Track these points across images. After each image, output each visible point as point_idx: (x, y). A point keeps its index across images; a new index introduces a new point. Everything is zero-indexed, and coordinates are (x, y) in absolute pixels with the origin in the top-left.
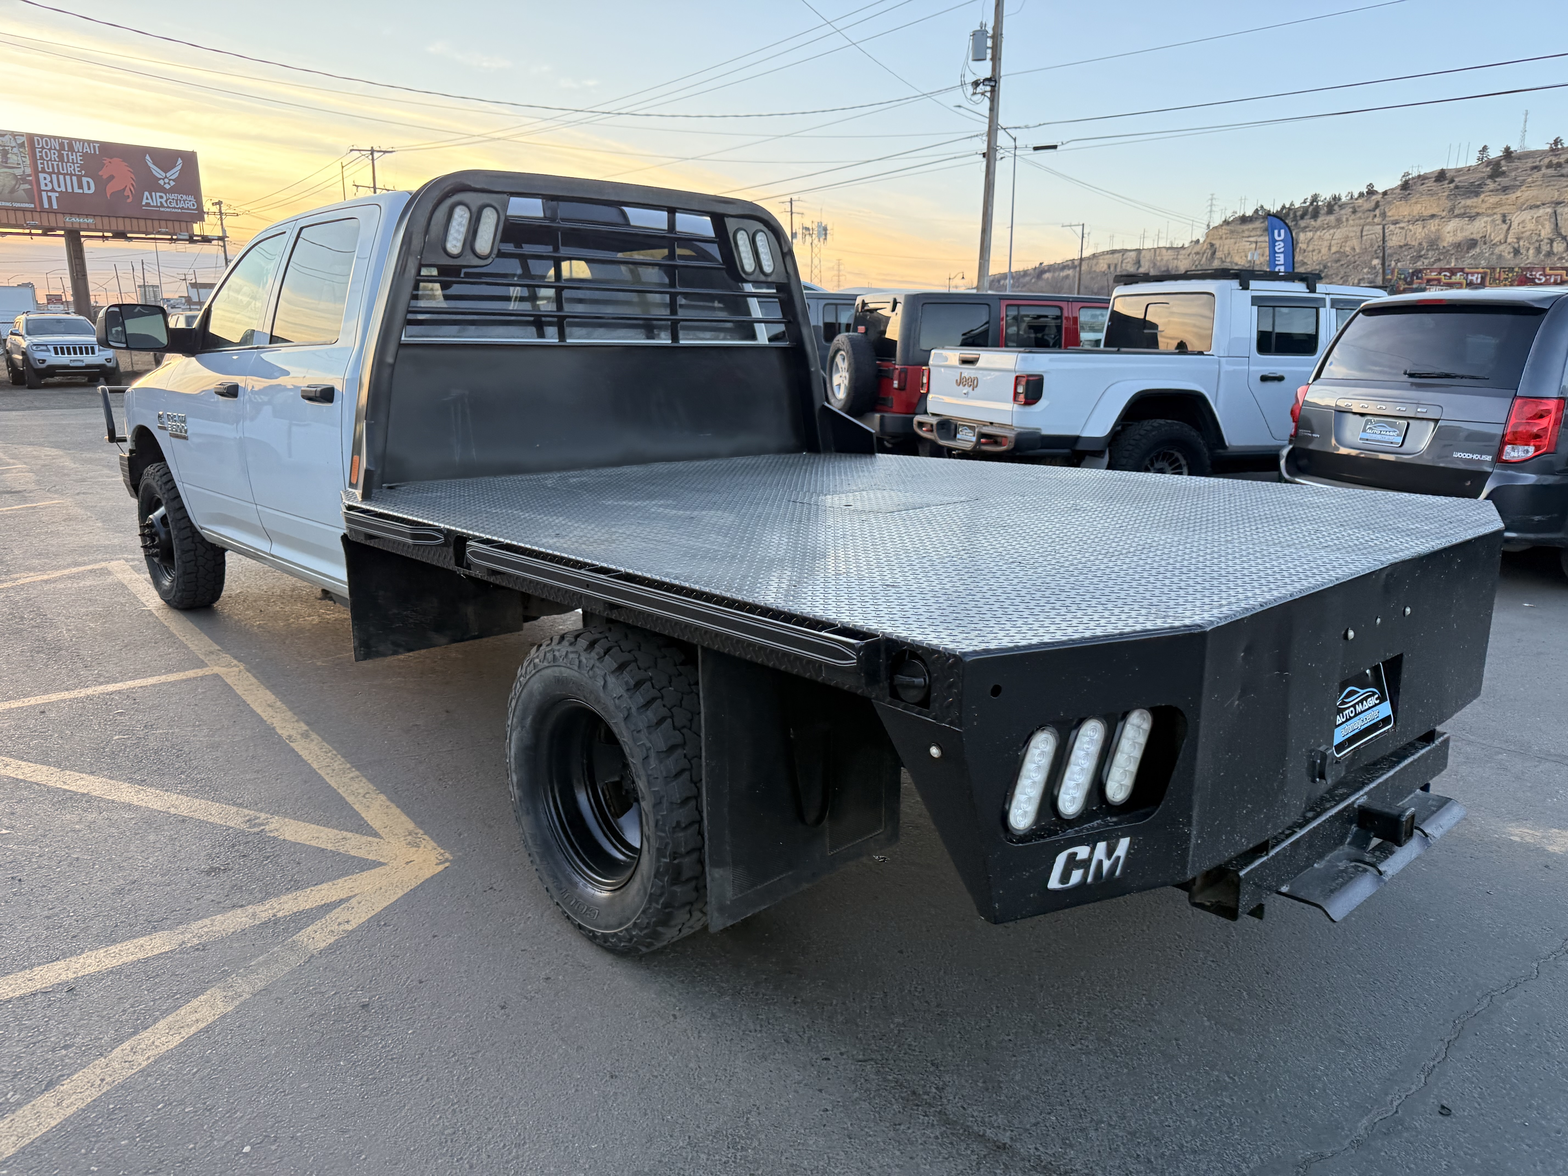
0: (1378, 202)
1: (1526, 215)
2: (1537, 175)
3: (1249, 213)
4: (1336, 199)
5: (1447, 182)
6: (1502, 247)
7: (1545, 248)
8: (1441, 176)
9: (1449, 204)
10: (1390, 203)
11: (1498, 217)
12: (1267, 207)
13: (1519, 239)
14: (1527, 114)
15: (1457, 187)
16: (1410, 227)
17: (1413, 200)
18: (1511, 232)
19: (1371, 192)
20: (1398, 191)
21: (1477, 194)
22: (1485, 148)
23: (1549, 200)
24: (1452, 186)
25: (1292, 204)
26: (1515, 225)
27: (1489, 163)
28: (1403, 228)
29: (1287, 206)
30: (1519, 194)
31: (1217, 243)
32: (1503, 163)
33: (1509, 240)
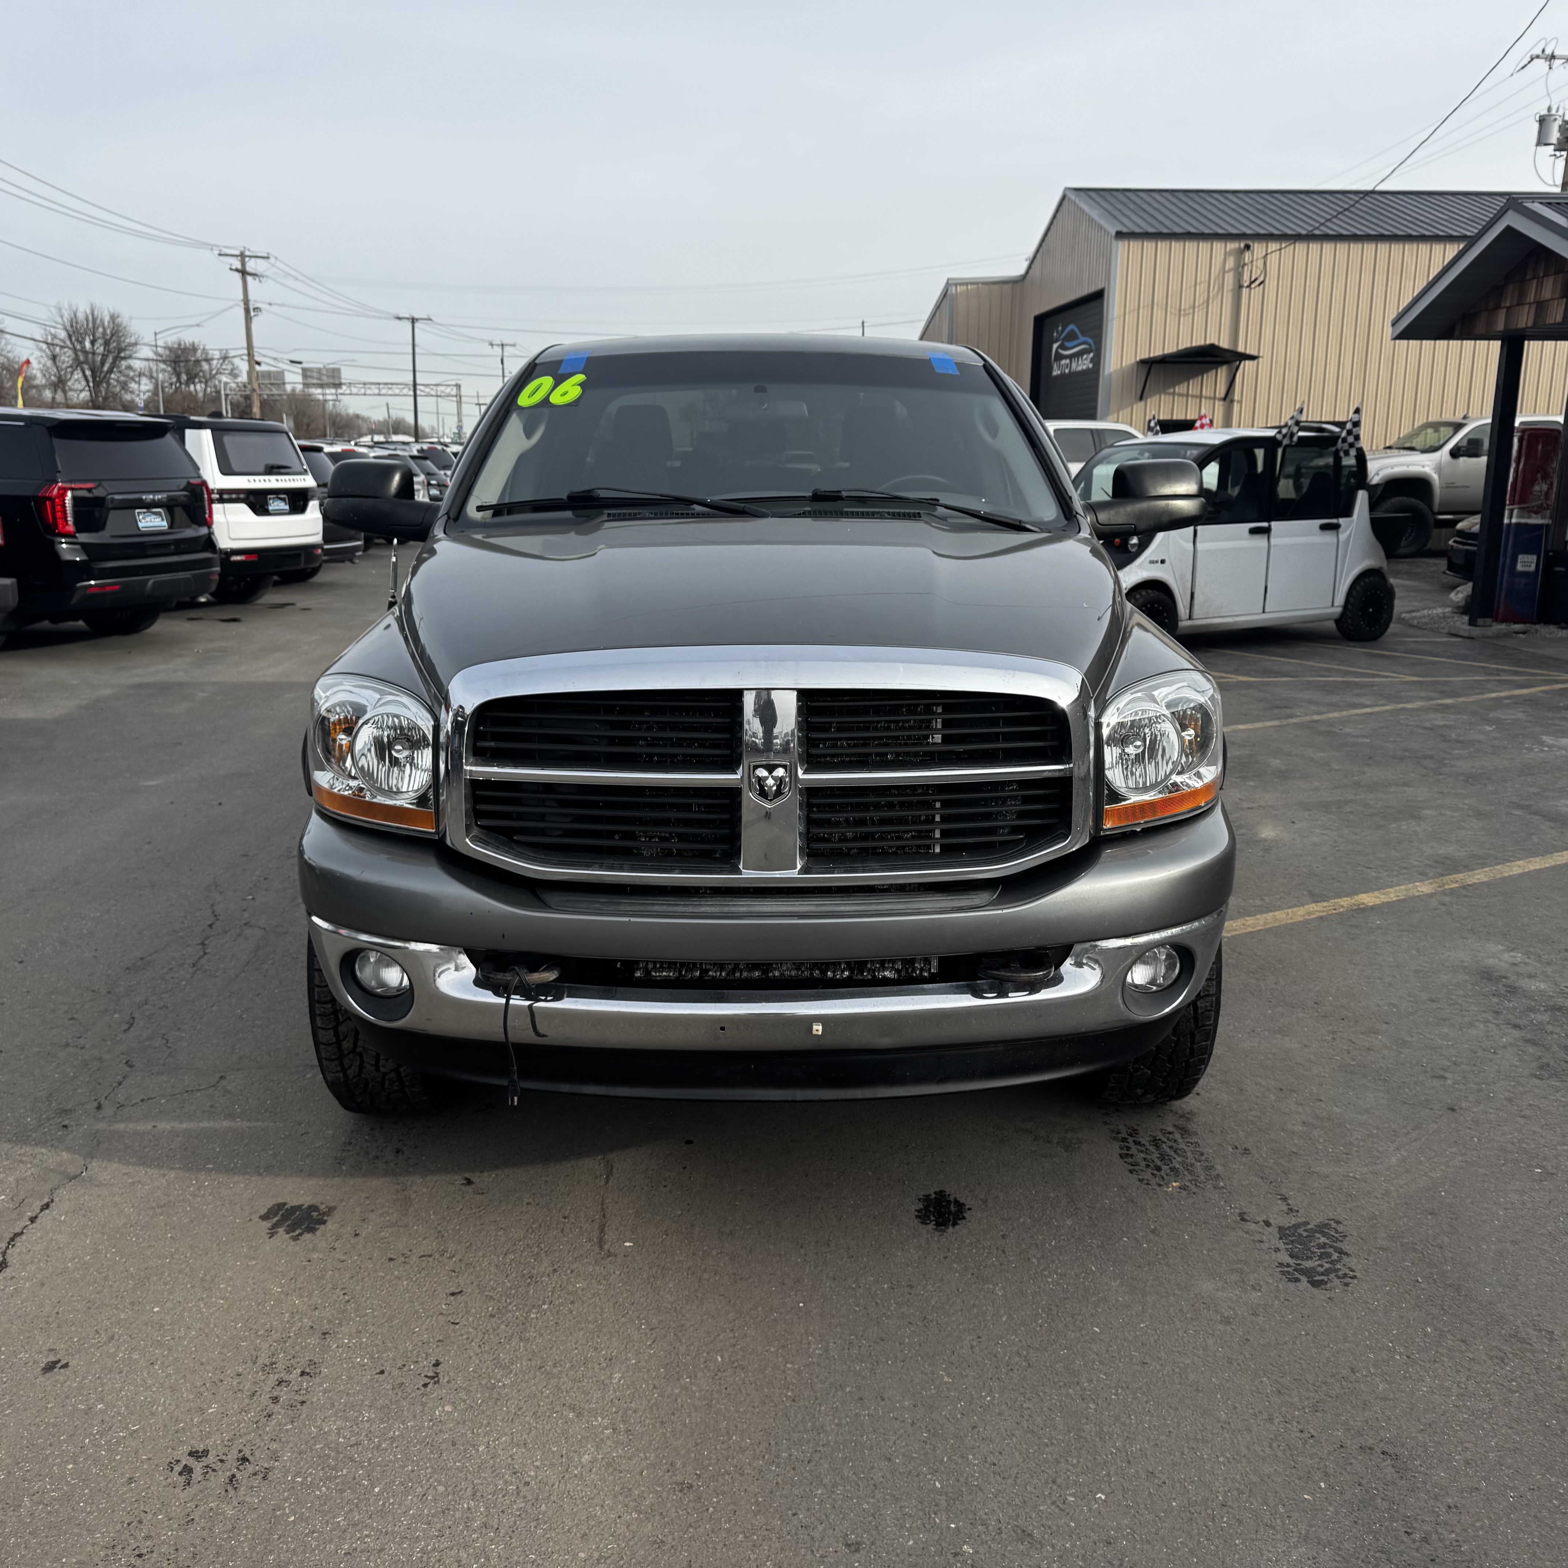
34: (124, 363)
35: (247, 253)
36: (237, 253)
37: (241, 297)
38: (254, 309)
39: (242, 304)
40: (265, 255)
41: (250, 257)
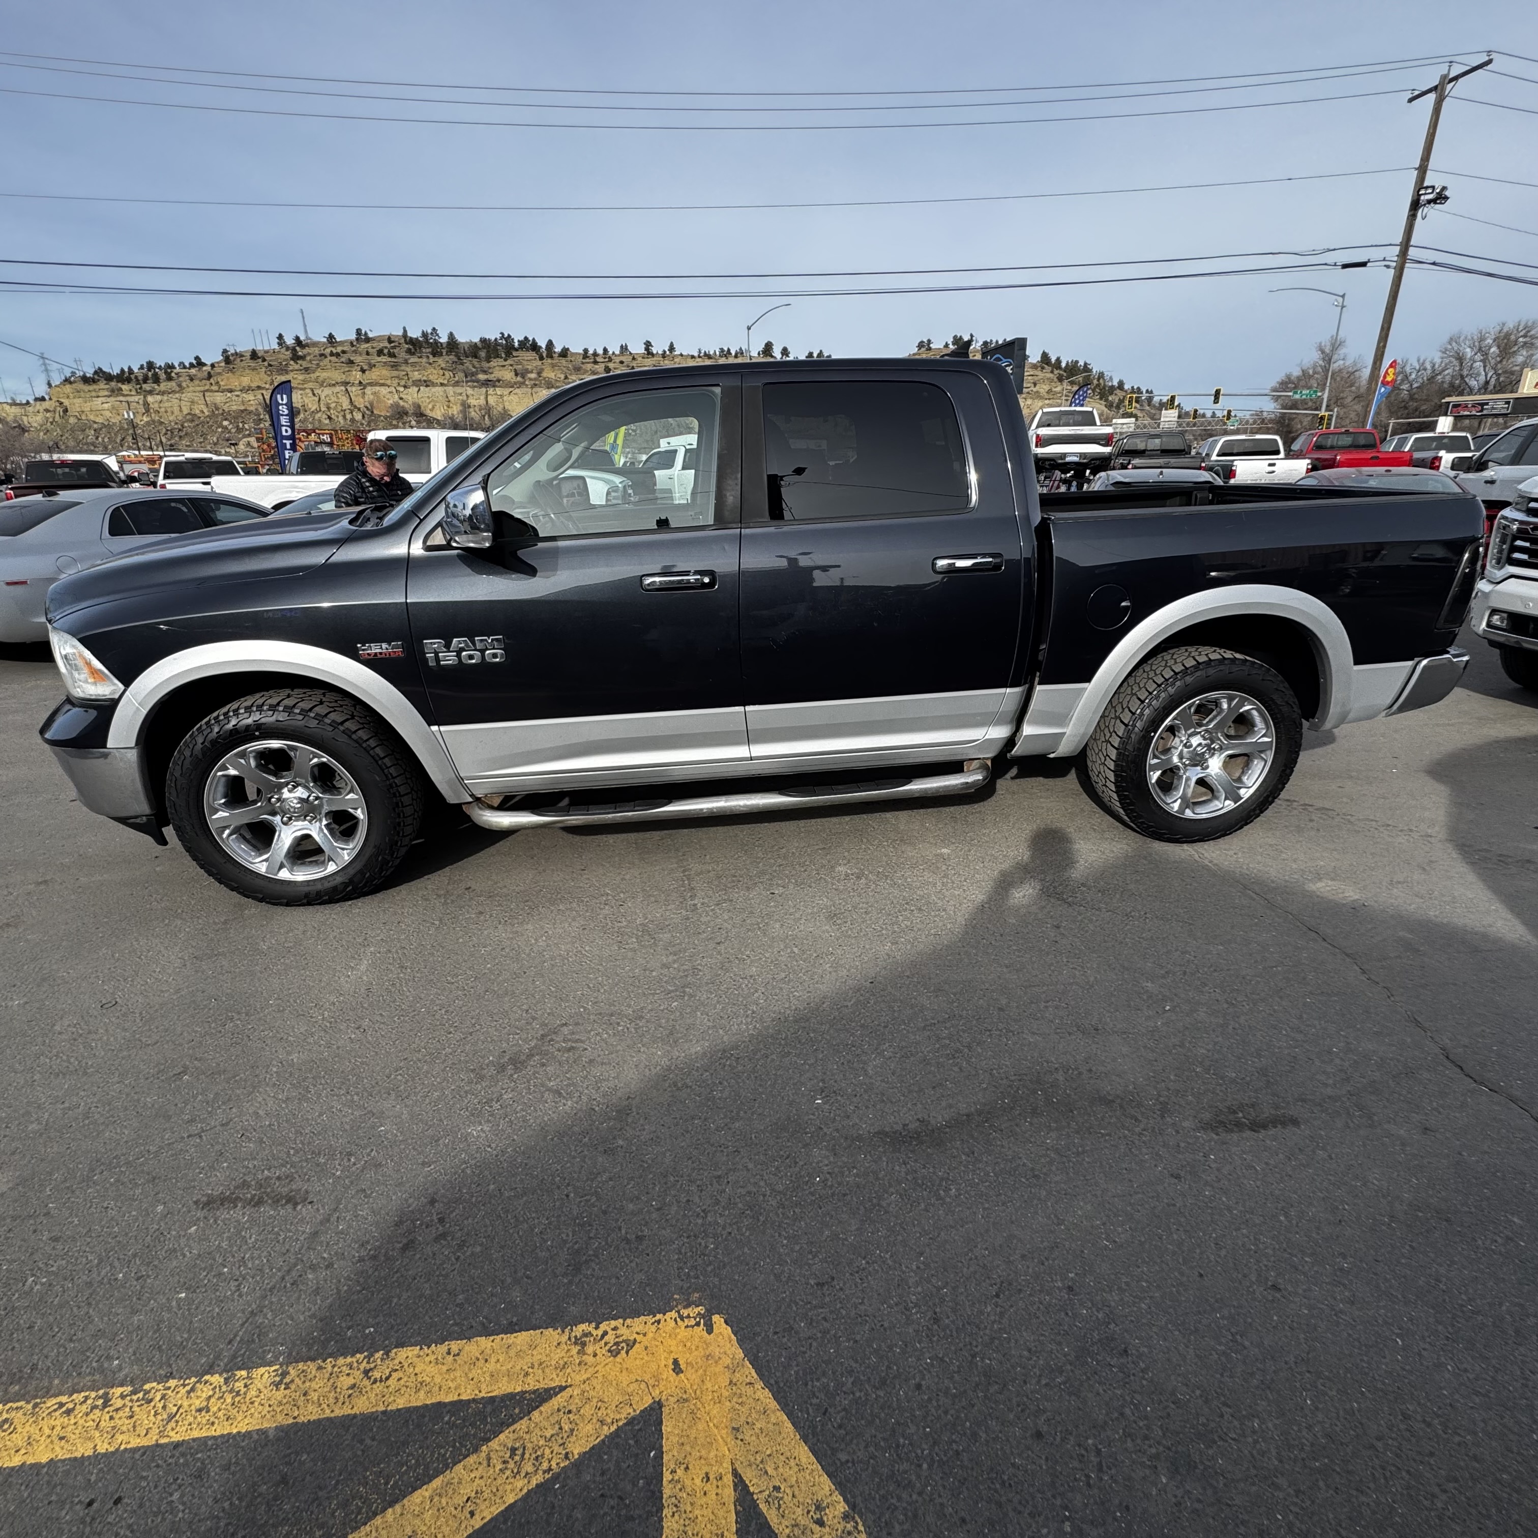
0: (209, 373)
1: (327, 391)
2: (326, 362)
3: (90, 373)
4: (172, 367)
5: (260, 360)
6: (319, 415)
7: (349, 416)
8: (254, 355)
9: (269, 378)
10: (219, 374)
11: (308, 391)
12: (104, 369)
13: (329, 408)
14: (302, 313)
15: (270, 365)
16: (244, 395)
17: (238, 373)
18: (322, 402)
19: (199, 363)
20: (223, 364)
21: (287, 373)
22: (280, 337)
23: (339, 381)
24: (266, 363)
25: (130, 368)
26: (323, 397)
27: (288, 348)
28: (237, 396)
29: (126, 370)
30: (317, 374)
31: (66, 402)
32: (298, 348)
33: (323, 409)
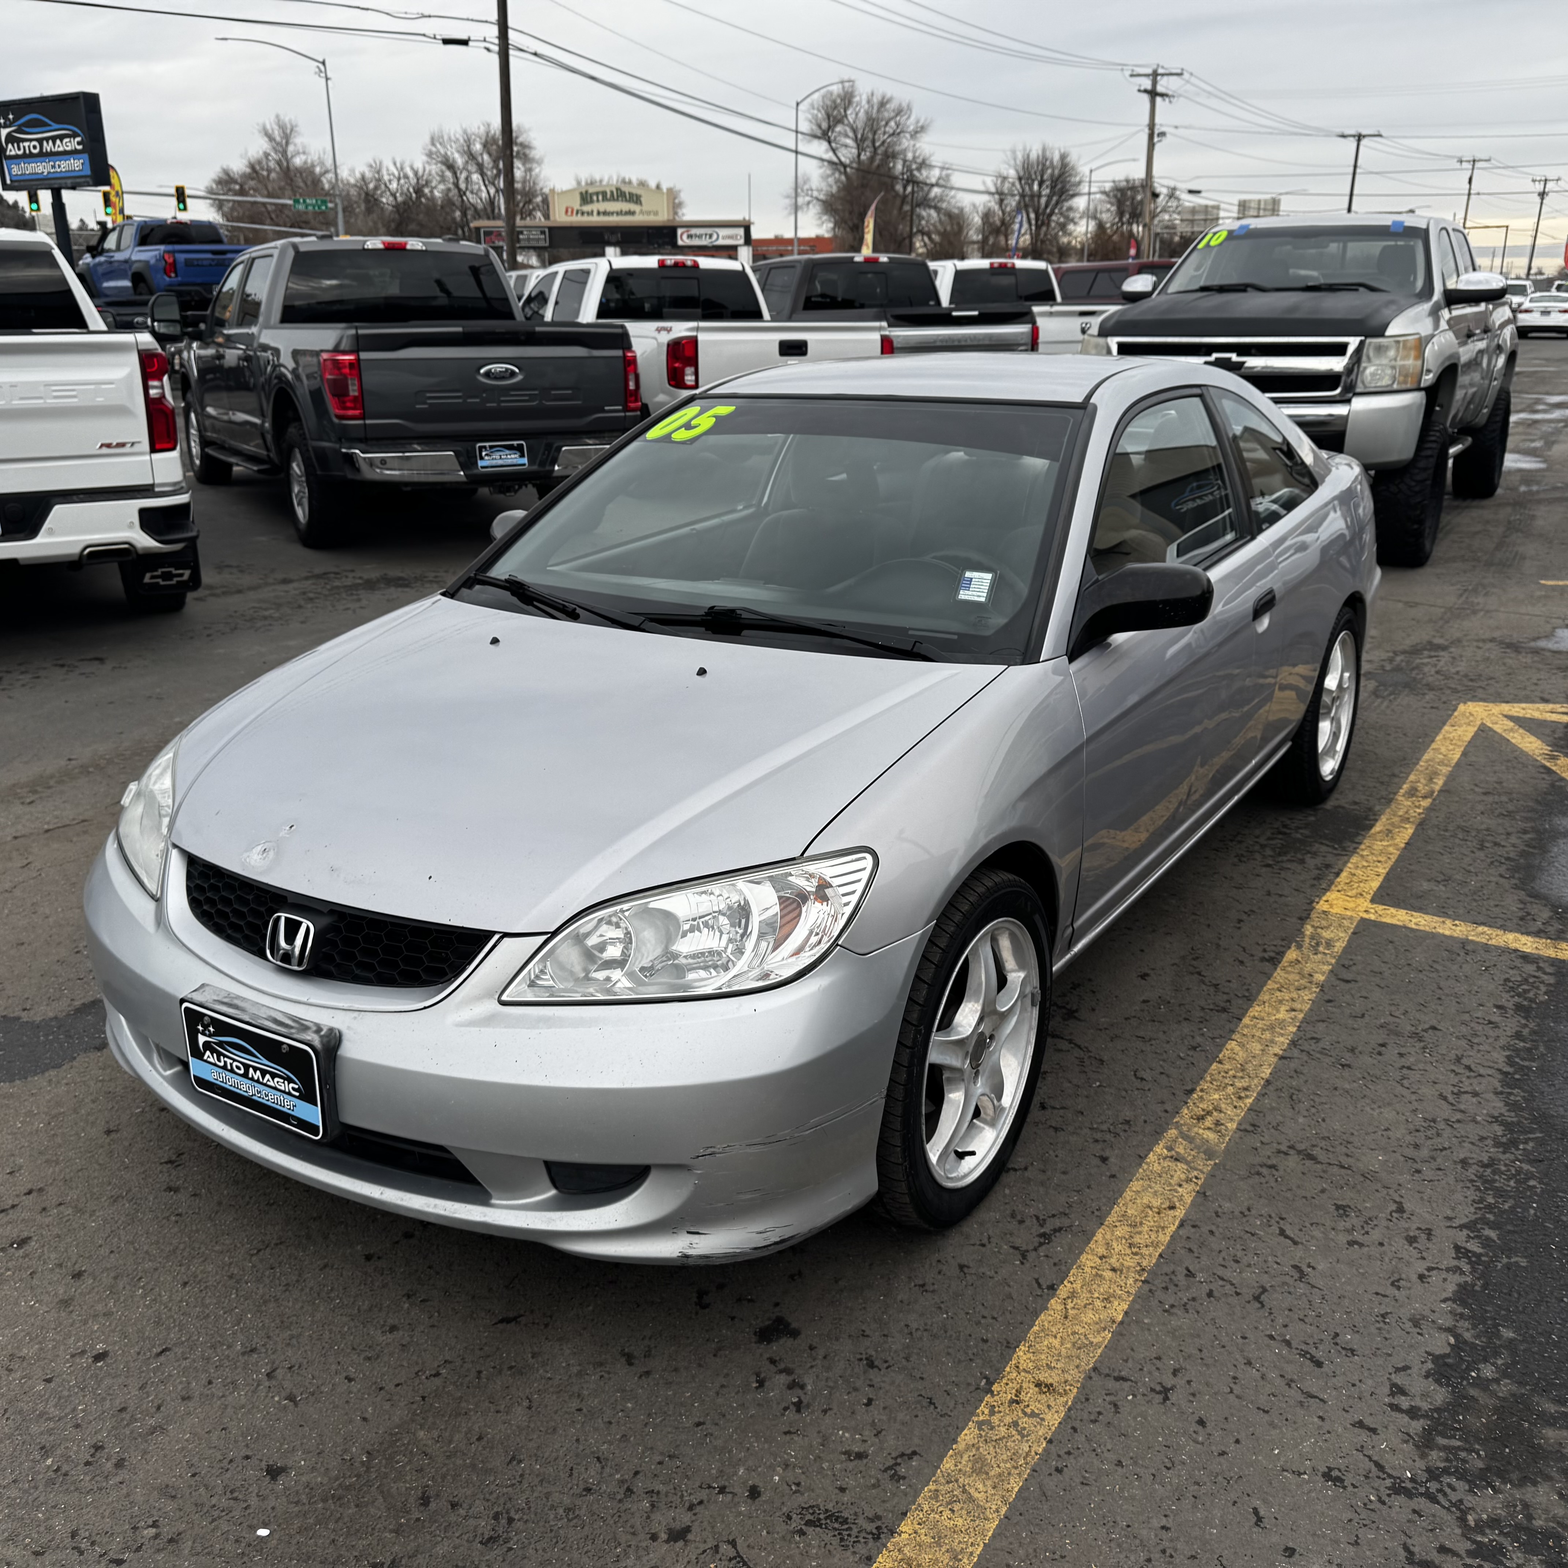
34: (1066, 205)
35: (1160, 71)
36: (1149, 71)
37: (1146, 120)
38: (1159, 135)
39: (1147, 131)
40: (1179, 71)
41: (1163, 75)
